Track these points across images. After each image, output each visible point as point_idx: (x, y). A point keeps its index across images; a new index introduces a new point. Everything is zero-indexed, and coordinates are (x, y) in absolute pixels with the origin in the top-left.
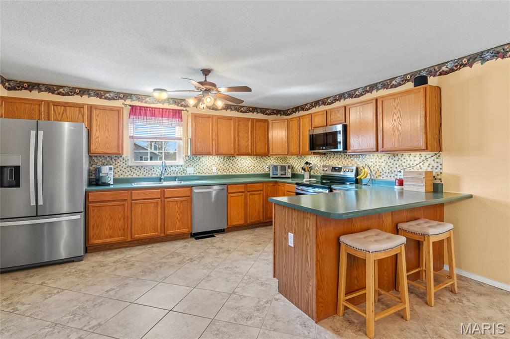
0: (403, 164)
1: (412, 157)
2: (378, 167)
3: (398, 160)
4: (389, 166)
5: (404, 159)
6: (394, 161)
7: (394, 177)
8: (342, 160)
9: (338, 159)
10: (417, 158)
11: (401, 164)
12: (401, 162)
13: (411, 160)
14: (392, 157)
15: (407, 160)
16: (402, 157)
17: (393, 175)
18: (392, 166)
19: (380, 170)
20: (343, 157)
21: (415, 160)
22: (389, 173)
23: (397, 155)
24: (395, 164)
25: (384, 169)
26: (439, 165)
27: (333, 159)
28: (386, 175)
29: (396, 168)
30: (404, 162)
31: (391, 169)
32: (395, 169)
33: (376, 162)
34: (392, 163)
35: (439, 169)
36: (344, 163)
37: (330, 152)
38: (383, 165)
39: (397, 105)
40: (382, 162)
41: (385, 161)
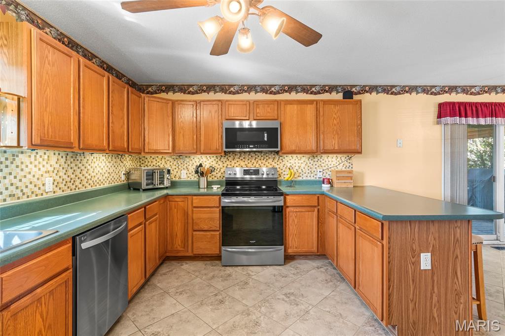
0: (322, 165)
1: (330, 159)
2: (297, 168)
3: (317, 161)
4: (308, 166)
5: (323, 160)
6: (314, 161)
7: (313, 176)
8: (253, 161)
9: (247, 160)
10: (334, 159)
11: (321, 165)
12: (320, 163)
13: (329, 161)
14: (311, 158)
15: (326, 161)
16: (321, 158)
17: (312, 175)
18: (312, 166)
19: (300, 171)
20: (254, 158)
21: (332, 161)
22: (308, 173)
23: (317, 156)
24: (314, 165)
25: (303, 170)
26: (350, 164)
27: (238, 160)
28: (306, 175)
29: (316, 168)
30: (323, 163)
31: (310, 170)
32: (315, 170)
33: (295, 163)
34: (312, 163)
35: (350, 168)
36: (254, 165)
37: (233, 152)
38: (303, 165)
39: (337, 112)
40: (302, 163)
41: (304, 161)
